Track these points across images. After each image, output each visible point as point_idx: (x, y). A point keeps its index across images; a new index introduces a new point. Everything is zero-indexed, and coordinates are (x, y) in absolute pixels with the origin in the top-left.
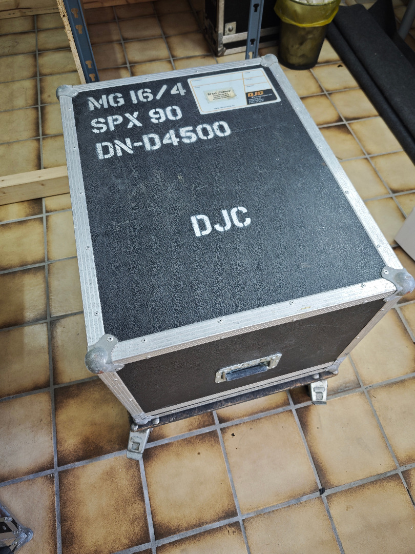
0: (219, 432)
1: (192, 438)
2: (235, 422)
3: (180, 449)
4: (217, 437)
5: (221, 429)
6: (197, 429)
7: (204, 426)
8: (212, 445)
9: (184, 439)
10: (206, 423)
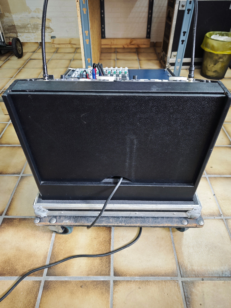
0: (112, 283)
1: (88, 281)
2: (128, 278)
3: (76, 289)
4: (109, 287)
5: (114, 281)
6: (94, 275)
7: (101, 275)
8: (102, 293)
9: (81, 281)
10: (103, 273)
